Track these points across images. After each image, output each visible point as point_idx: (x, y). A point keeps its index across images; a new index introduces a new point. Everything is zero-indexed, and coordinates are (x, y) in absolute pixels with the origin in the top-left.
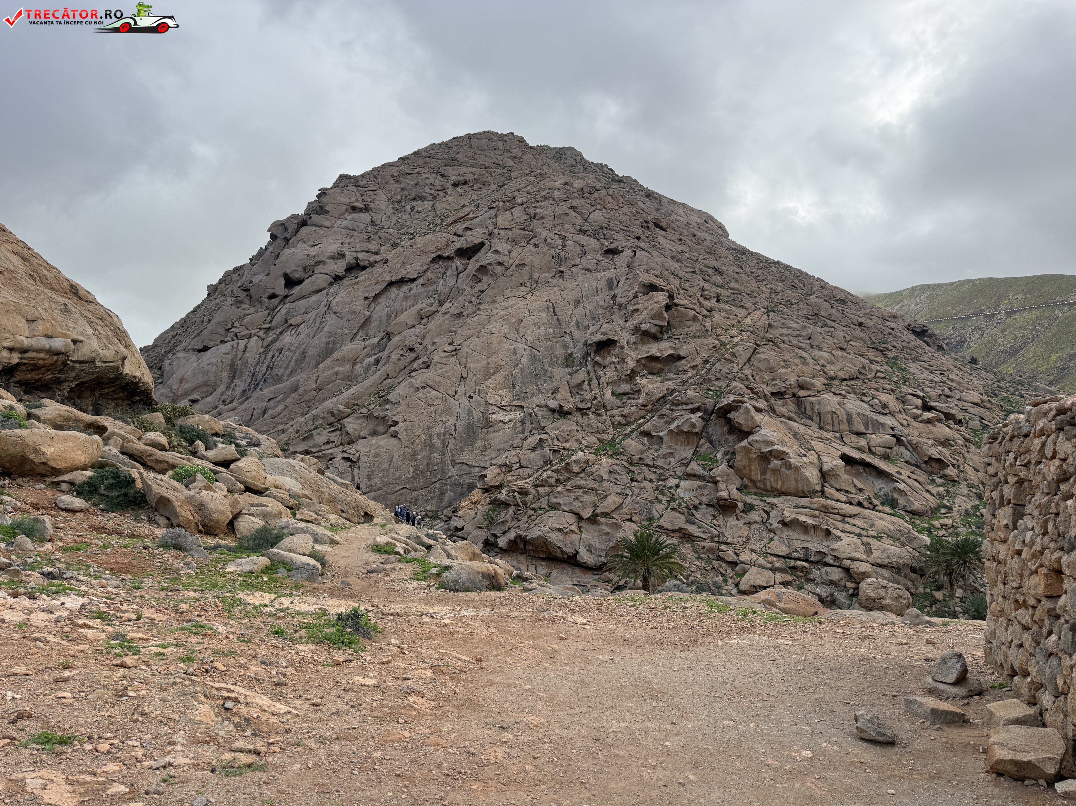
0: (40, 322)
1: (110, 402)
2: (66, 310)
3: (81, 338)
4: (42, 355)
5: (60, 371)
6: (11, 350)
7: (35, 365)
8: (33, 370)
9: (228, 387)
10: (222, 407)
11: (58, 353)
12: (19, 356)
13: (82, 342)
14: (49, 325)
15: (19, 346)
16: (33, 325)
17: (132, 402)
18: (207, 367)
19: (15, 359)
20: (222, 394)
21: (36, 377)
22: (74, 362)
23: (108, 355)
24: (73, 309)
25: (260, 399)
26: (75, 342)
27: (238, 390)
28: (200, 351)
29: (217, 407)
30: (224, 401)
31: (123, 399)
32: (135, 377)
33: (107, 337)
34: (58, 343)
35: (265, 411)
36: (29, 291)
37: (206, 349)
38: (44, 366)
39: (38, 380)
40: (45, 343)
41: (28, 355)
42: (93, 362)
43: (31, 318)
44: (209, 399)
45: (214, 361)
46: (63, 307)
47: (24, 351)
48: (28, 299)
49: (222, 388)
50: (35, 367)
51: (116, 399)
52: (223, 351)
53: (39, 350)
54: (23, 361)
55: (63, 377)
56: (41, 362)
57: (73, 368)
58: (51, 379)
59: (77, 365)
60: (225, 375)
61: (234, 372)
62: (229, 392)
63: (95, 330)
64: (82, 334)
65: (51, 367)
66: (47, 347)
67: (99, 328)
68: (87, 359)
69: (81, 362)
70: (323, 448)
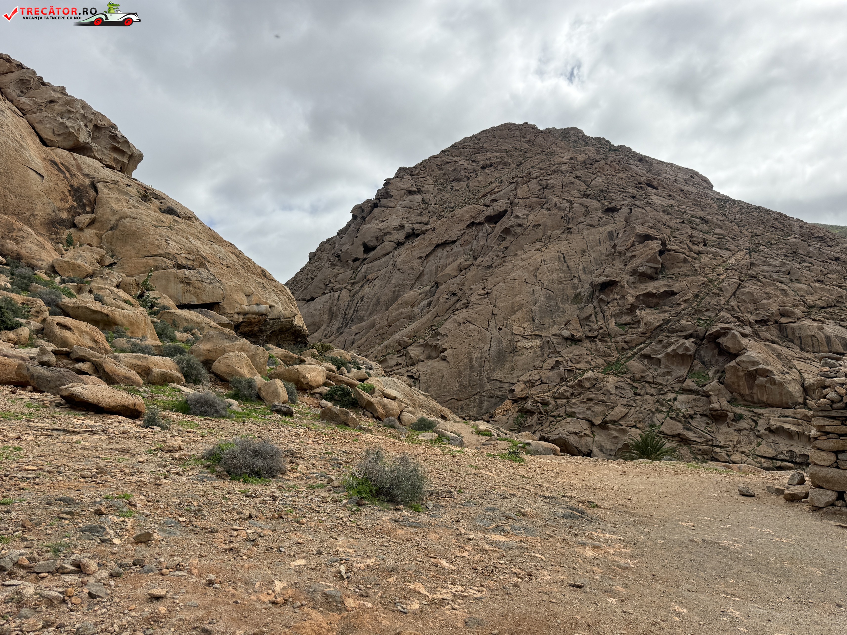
0: (253, 296)
1: (285, 342)
2: (264, 288)
3: (273, 304)
4: (254, 316)
5: (263, 325)
6: (239, 314)
7: (250, 322)
8: (249, 325)
9: (328, 326)
10: (325, 340)
11: (262, 314)
12: (243, 317)
13: (274, 306)
14: (257, 298)
15: (243, 311)
16: (249, 298)
17: (297, 342)
18: (314, 312)
19: (241, 319)
20: (324, 331)
21: (250, 329)
22: (270, 319)
23: (287, 314)
24: (267, 286)
25: (350, 334)
26: (271, 307)
27: (335, 327)
28: (308, 301)
29: (321, 340)
30: (325, 336)
31: (291, 341)
32: (300, 327)
33: (286, 303)
34: (263, 308)
35: (353, 343)
36: (244, 277)
37: (312, 299)
38: (255, 322)
39: (251, 331)
40: (256, 308)
41: (247, 316)
42: (279, 319)
43: (248, 294)
44: (316, 334)
45: (319, 307)
46: (262, 285)
47: (245, 314)
48: (245, 282)
49: (324, 327)
50: (250, 324)
51: (288, 341)
52: (324, 300)
53: (253, 313)
54: (245, 320)
55: (263, 328)
56: (253, 320)
57: (269, 323)
58: (257, 330)
59: (271, 321)
60: (326, 317)
61: (332, 315)
62: (329, 329)
63: (279, 298)
64: (274, 302)
65: (258, 323)
66: (257, 311)
67: (281, 297)
68: (276, 317)
69: (273, 319)
70: (394, 368)
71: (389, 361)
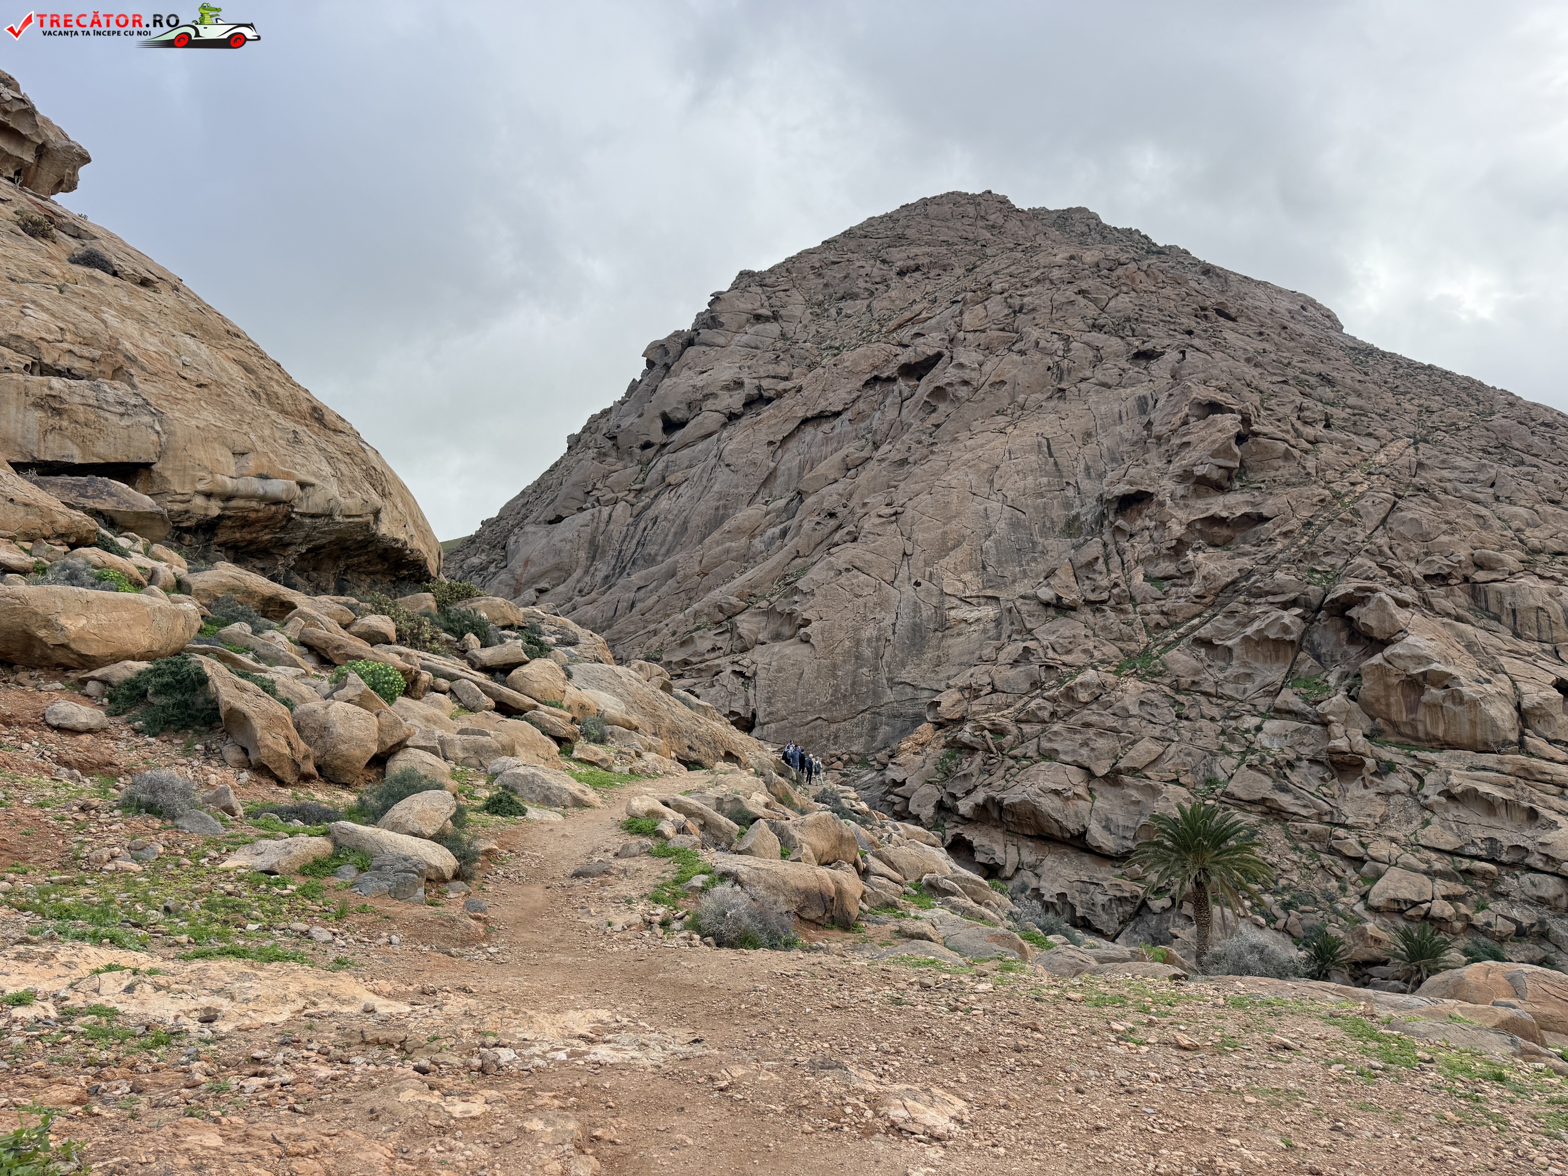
0: (251, 456)
1: (363, 577)
2: (296, 439)
3: (311, 479)
4: (254, 504)
5: (283, 528)
6: (208, 495)
7: (244, 518)
8: (243, 527)
9: (586, 572)
10: (578, 598)
11: (277, 502)
12: (221, 504)
13: (312, 485)
14: (264, 460)
15: (218, 490)
16: (243, 460)
17: (398, 578)
18: (559, 545)
19: (215, 509)
20: (578, 581)
21: (248, 537)
22: (302, 515)
23: (352, 506)
24: (307, 439)
25: (627, 588)
26: (302, 485)
27: (600, 576)
28: (551, 522)
29: (571, 599)
30: (580, 591)
31: (384, 574)
32: (396, 540)
33: (353, 480)
34: (276, 487)
35: (633, 605)
36: (243, 412)
37: (559, 519)
38: (258, 520)
39: (251, 542)
40: (257, 486)
41: (233, 503)
42: (330, 515)
43: (239, 449)
44: (561, 588)
45: (569, 535)
46: (291, 436)
47: (228, 497)
48: (240, 422)
49: (579, 572)
50: (245, 523)
51: (373, 573)
52: (581, 522)
53: (249, 497)
54: (227, 513)
55: (287, 538)
56: (253, 515)
57: (301, 525)
58: (270, 541)
59: (307, 521)
60: (582, 554)
61: (595, 551)
62: (587, 579)
63: (335, 469)
64: (314, 474)
65: (268, 523)
66: (261, 492)
67: (342, 467)
68: (320, 511)
69: (313, 516)
70: (707, 657)
71: (698, 642)
